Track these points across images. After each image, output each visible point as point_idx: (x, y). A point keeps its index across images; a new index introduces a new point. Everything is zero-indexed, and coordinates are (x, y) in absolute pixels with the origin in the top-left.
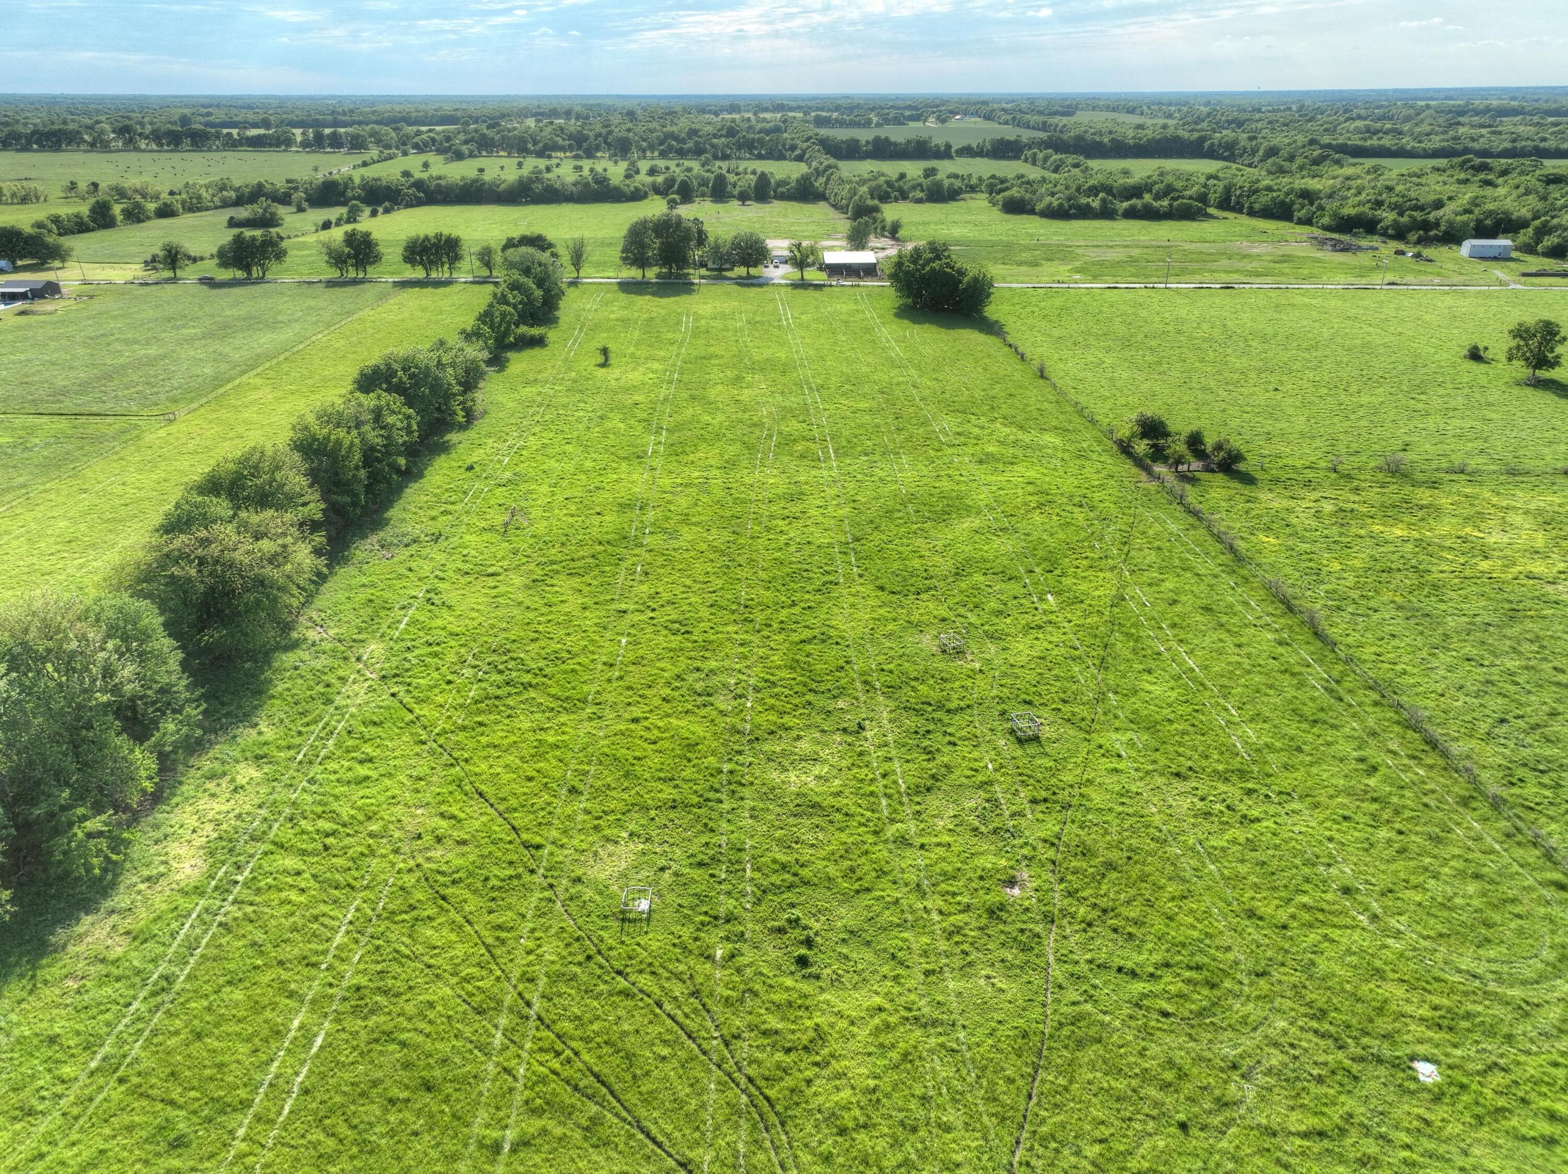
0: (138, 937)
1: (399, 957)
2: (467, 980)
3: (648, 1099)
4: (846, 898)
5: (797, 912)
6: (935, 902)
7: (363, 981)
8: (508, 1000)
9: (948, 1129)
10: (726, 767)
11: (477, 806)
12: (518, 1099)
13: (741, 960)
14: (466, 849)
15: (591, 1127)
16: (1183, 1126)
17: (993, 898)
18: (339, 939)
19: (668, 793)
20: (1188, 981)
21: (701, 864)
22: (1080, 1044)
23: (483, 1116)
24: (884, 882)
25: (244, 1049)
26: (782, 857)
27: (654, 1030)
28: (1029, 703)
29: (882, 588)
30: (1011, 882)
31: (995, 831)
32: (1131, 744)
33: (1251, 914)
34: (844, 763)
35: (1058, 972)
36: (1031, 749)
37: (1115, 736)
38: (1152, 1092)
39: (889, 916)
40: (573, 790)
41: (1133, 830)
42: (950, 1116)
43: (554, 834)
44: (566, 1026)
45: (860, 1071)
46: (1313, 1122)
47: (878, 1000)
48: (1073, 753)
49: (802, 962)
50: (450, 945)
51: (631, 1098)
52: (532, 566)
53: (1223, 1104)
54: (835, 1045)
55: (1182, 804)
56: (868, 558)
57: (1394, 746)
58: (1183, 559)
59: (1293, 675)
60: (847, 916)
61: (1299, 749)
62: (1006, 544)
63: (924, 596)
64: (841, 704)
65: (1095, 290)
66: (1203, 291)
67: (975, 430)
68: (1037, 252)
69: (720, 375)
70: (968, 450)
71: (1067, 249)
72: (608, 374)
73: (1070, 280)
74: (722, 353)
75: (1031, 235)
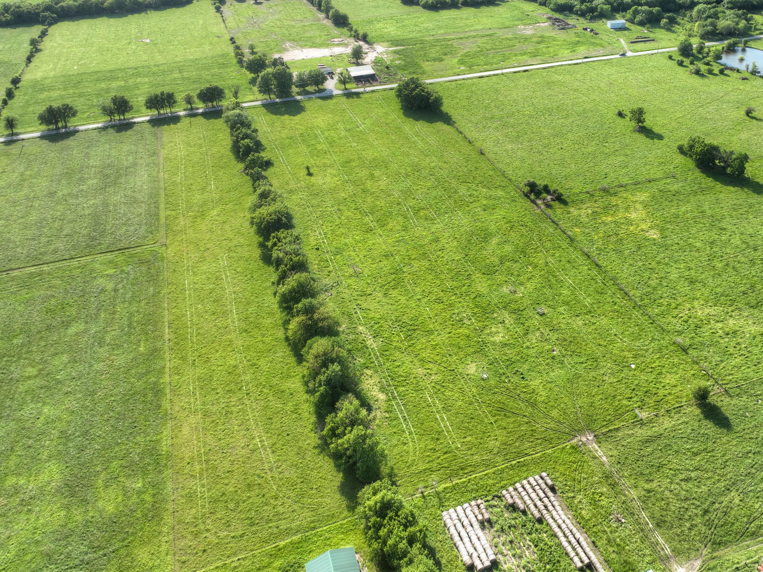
0: (388, 412)
1: (446, 400)
2: (463, 400)
3: (511, 408)
4: (524, 363)
5: (516, 369)
6: (541, 359)
7: (443, 406)
8: (474, 400)
9: (562, 398)
10: (480, 340)
11: (432, 364)
12: (489, 415)
13: (512, 381)
14: (439, 375)
15: (505, 415)
16: (598, 386)
17: (551, 355)
18: (430, 400)
19: (471, 349)
20: (592, 361)
21: (490, 364)
22: (578, 378)
23: (485, 419)
24: (529, 358)
25: (432, 423)
26: (506, 358)
27: (504, 398)
28: (538, 304)
29: (484, 274)
30: (553, 351)
31: (545, 340)
32: (565, 310)
33: (600, 345)
34: (505, 332)
35: (569, 366)
36: (544, 317)
37: (560, 308)
38: (592, 382)
39: (534, 365)
40: (450, 355)
41: (572, 332)
42: (562, 396)
43: (454, 366)
44: (488, 402)
45: (544, 393)
47: (540, 381)
48: (554, 315)
49: (523, 378)
50: (454, 395)
51: (508, 409)
52: (379, 289)
53: (603, 381)
54: (537, 391)
55: (580, 323)
56: (474, 262)
57: (618, 296)
58: (558, 243)
59: (594, 280)
60: (526, 367)
61: (600, 302)
62: (508, 248)
63: (497, 274)
64: (495, 315)
65: (475, 80)
66: (517, 74)
67: (474, 192)
68: (438, 48)
69: (363, 173)
70: (477, 204)
71: (449, 43)
72: (317, 180)
73: (461, 72)
74: (352, 157)
75: (427, 30)
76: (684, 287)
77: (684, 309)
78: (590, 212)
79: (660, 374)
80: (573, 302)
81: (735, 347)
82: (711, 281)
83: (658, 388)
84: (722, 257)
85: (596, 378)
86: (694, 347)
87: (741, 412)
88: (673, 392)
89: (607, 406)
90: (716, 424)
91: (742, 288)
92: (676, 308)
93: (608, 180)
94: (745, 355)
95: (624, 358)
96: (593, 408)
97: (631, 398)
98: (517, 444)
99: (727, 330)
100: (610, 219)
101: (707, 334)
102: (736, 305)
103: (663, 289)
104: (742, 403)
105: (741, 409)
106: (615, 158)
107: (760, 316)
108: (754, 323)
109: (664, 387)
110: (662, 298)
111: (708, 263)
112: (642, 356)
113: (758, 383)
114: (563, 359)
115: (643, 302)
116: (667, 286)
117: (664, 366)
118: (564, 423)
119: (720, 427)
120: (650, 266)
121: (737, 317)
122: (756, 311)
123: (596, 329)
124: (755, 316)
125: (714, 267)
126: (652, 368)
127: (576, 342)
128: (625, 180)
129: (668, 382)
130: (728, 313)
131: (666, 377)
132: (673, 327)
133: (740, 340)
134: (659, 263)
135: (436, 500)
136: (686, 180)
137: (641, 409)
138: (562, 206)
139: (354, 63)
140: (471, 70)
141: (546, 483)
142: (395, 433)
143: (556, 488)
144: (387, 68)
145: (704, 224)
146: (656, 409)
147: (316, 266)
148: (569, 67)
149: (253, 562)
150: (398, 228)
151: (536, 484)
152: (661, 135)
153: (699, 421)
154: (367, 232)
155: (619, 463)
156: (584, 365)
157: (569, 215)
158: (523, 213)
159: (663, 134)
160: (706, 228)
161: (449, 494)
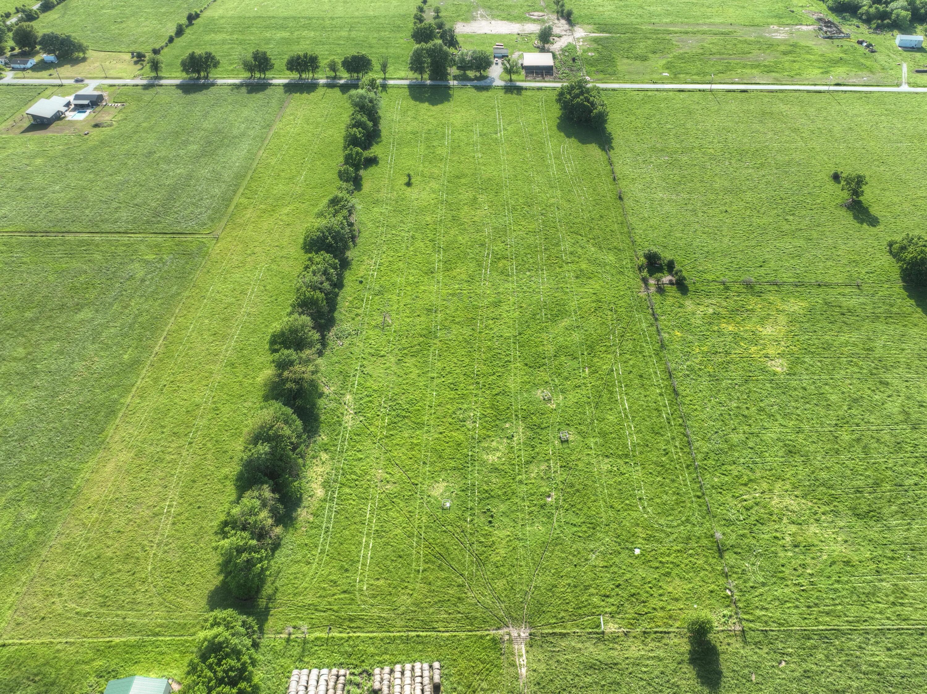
0: (315, 515)
1: (385, 521)
2: (404, 528)
3: (452, 559)
4: (503, 502)
5: (489, 507)
6: (527, 503)
7: (377, 528)
8: (416, 533)
9: (521, 566)
10: (470, 453)
11: (396, 469)
12: (422, 559)
13: (475, 521)
14: (396, 485)
15: (440, 566)
16: (575, 565)
17: (542, 502)
18: (368, 516)
19: (453, 464)
20: (589, 527)
21: (463, 490)
22: (557, 545)
23: (414, 564)
24: (514, 497)
25: (353, 547)
26: (486, 488)
27: (453, 542)
28: (568, 425)
29: (526, 365)
30: (549, 496)
31: (548, 478)
32: (596, 443)
33: (611, 507)
34: (506, 451)
35: (556, 525)
36: (565, 445)
37: (592, 440)
38: (570, 557)
39: (514, 508)
40: (424, 463)
41: (588, 478)
42: (523, 563)
43: (421, 480)
44: (431, 540)
45: (502, 552)
46: (605, 564)
47: (508, 533)
48: (577, 447)
49: (490, 522)
50: (398, 518)
51: (448, 559)
53: (586, 560)
54: (497, 545)
55: (605, 467)
56: (523, 346)
57: (677, 444)
58: (641, 346)
59: (658, 411)
60: (503, 507)
61: (647, 446)
62: (576, 337)
63: (541, 369)
64: (507, 425)
65: (671, 93)
66: (730, 94)
67: (579, 250)
68: (650, 42)
69: (466, 195)
70: (573, 267)
71: (668, 37)
72: (412, 193)
73: (660, 79)
74: (467, 171)
75: (651, 15)
76: (776, 456)
77: (755, 490)
78: (711, 311)
79: (668, 574)
80: (613, 436)
81: (795, 569)
82: (819, 458)
83: (652, 595)
85: (579, 553)
86: (736, 550)
87: (746, 671)
88: (669, 607)
89: (570, 597)
90: (699, 676)
91: (858, 482)
92: (746, 485)
93: (762, 271)
94: (802, 586)
95: (633, 536)
96: (551, 594)
97: (608, 596)
98: (432, 610)
99: (800, 539)
100: (731, 328)
101: (766, 537)
102: (835, 506)
103: (744, 451)
104: (755, 658)
105: (748, 666)
106: (791, 240)
107: (860, 533)
108: (846, 541)
109: (660, 595)
110: (735, 463)
111: (832, 429)
112: (657, 541)
113: (797, 636)
114: (554, 511)
115: (705, 462)
116: (752, 448)
117: (678, 566)
118: (503, 602)
119: (703, 684)
120: (746, 413)
121: (825, 525)
122: (859, 523)
123: (620, 483)
124: (854, 530)
125: (836, 437)
126: (661, 562)
127: (584, 492)
128: (786, 276)
129: (670, 589)
130: (815, 513)
131: (671, 582)
132: (725, 512)
133: (809, 561)
134: (761, 410)
135: (299, 649)
136: (873, 295)
137: (613, 617)
138: (678, 295)
139: (538, 47)
140: (675, 79)
141: (432, 678)
142: (306, 545)
143: (442, 688)
144: (574, 60)
145: (861, 368)
146: (632, 624)
147: (347, 304)
148: (805, 94)
149: (77, 652)
150: (464, 277)
151: (420, 674)
152: (877, 218)
153: (679, 663)
154: (426, 273)
155: (539, 684)
156: (575, 529)
157: (679, 310)
158: (622, 293)
159: (881, 219)
160: (859, 376)
161: (316, 648)
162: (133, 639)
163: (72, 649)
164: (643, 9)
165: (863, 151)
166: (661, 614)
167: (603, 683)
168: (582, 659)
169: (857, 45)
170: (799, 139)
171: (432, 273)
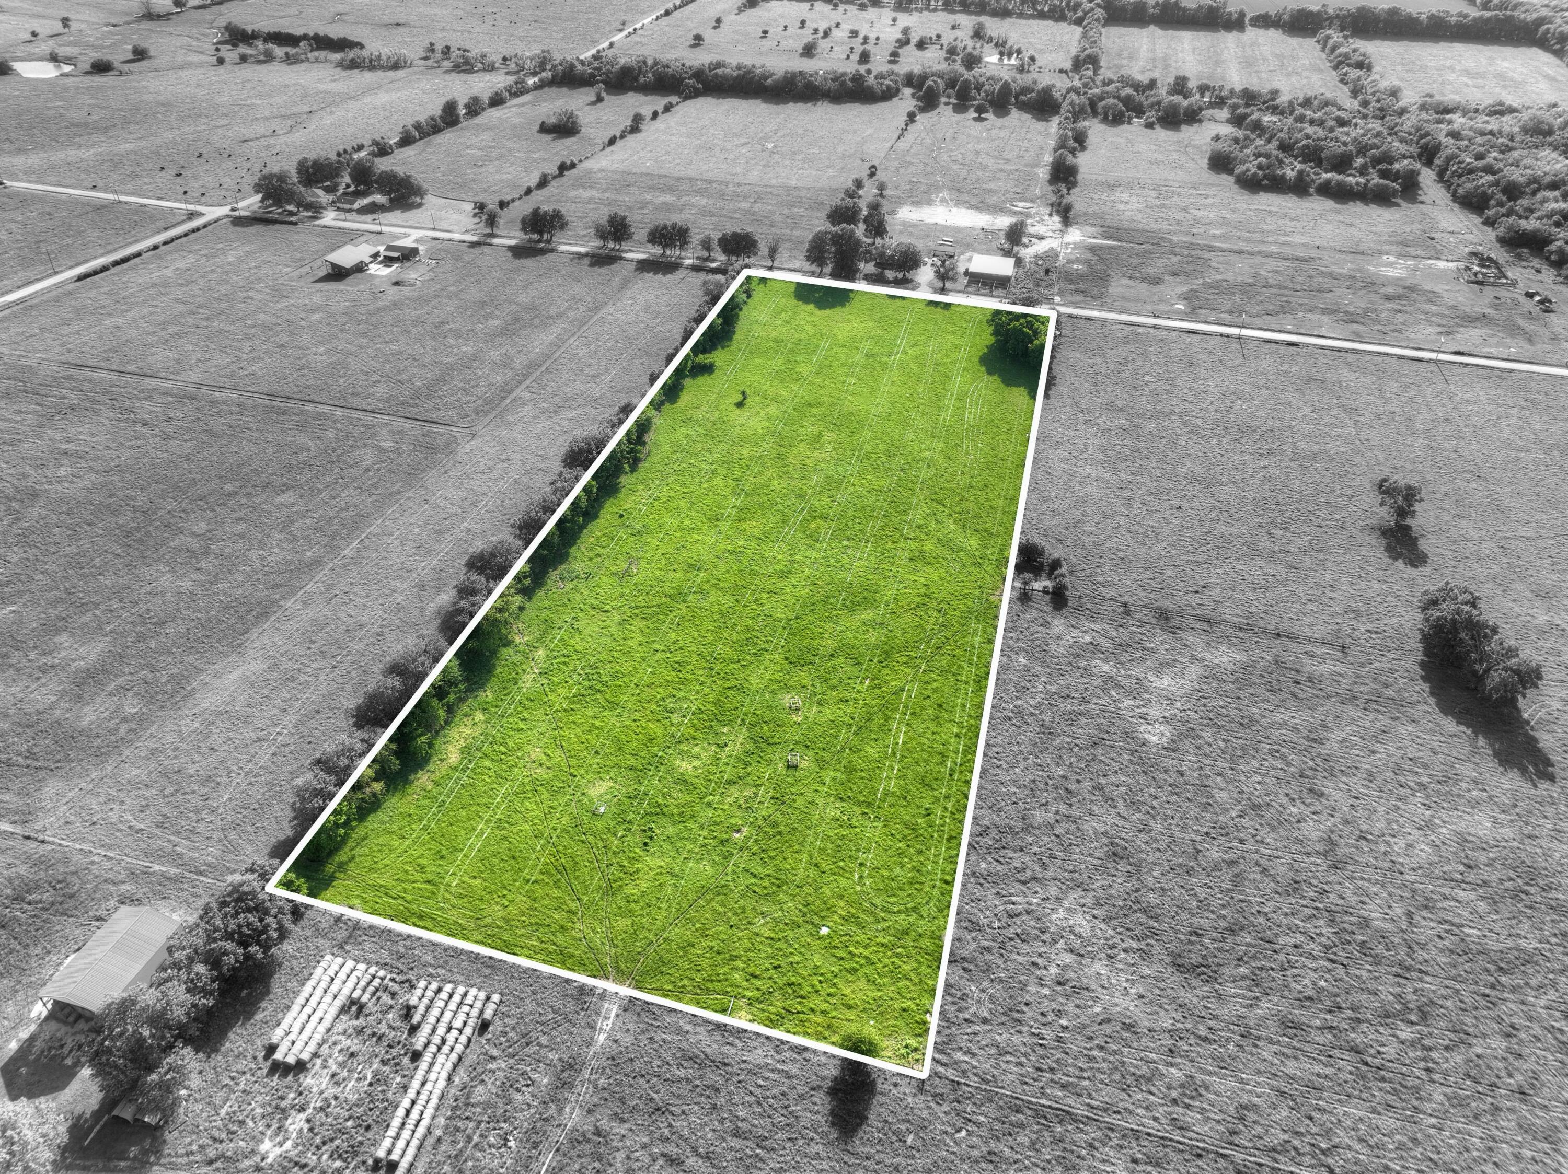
0: (437, 784)
1: (516, 811)
2: (535, 824)
3: (576, 878)
4: (674, 823)
5: (653, 825)
6: (705, 833)
7: (502, 817)
8: (546, 835)
9: (659, 908)
10: (660, 754)
11: (559, 752)
12: (539, 868)
13: (626, 839)
14: (549, 771)
15: (557, 882)
16: (731, 926)
17: (725, 836)
18: (498, 800)
19: (632, 761)
20: (773, 884)
21: (630, 797)
22: (718, 894)
23: (527, 871)
24: (691, 821)
25: (463, 832)
26: (660, 801)
27: (587, 856)
28: (807, 747)
29: (788, 658)
30: (738, 831)
31: (747, 808)
32: (834, 779)
33: (816, 865)
34: (709, 762)
35: (730, 869)
36: (791, 772)
37: (831, 773)
38: (730, 914)
39: (685, 835)
40: (597, 753)
41: (801, 821)
43: (583, 772)
44: (560, 848)
45: (644, 885)
46: (773, 934)
47: (663, 864)
48: (806, 777)
49: (646, 844)
50: (533, 810)
51: (571, 876)
52: (626, 609)
53: (749, 923)
54: (640, 875)
55: (831, 812)
56: (794, 634)
57: (950, 806)
58: (960, 667)
59: (944, 757)
60: (670, 830)
61: (905, 798)
62: (874, 636)
63: (805, 668)
64: (725, 730)
65: (1174, 334)
66: (1268, 346)
67: (933, 524)
68: (1175, 259)
69: (810, 428)
70: (913, 545)
71: (1207, 255)
72: (737, 416)
73: (1168, 312)
74: (825, 399)
75: (1196, 221)
76: (1090, 855)
77: (1036, 892)
78: (1088, 639)
79: (854, 971)
80: (863, 774)
81: (1042, 1014)
82: (1155, 874)
83: (817, 991)
84: (1241, 841)
85: (743, 912)
86: (966, 965)
87: (903, 1127)
88: (834, 1014)
89: (705, 963)
90: (832, 1113)
91: (1202, 921)
92: (1024, 883)
93: (1196, 599)
94: (1043, 1039)
95: (828, 909)
96: (681, 953)
97: (756, 977)
98: (522, 931)
99: (1071, 974)
100: (1106, 668)
101: (1021, 959)
102: (1148, 945)
103: (1045, 838)
104: (925, 1114)
105: (908, 1121)
106: (1263, 564)
107: (1170, 992)
108: (1141, 997)
109: (829, 995)
110: (1022, 850)
111: (1198, 838)
112: (858, 924)
113: (1001, 1103)
114: (735, 852)
116: (1058, 836)
117: (873, 964)
118: (616, 946)
119: (833, 1124)
120: (1073, 787)
121: (1120, 966)
122: (1178, 977)
123: (842, 838)
124: (1162, 985)
125: (1199, 851)
126: (850, 953)
127: (787, 837)
128: (1229, 613)
129: (847, 991)
130: (1112, 947)
131: (853, 982)
132: (976, 911)
133: (1070, 1007)
134: (1099, 788)
135: (345, 934)
136: (1362, 665)
137: (750, 1004)
138: (1049, 608)
139: (1002, 250)
140: (1192, 314)
141: (482, 1012)
142: (410, 815)
143: (491, 1028)
144: (1047, 271)
145: (1289, 764)
146: (771, 1021)
147: (592, 540)
148: (1394, 361)
149: (111, 869)
150: (756, 532)
151: (470, 1002)
152: (1426, 556)
153: (813, 1089)
154: (709, 520)
155: (613, 1059)
156: (753, 881)
157: (1040, 629)
158: (966, 591)
159: (1432, 557)
160: (1281, 774)
161: (366, 938)
162: (174, 871)
163: (107, 864)
164: (1186, 212)
165: (1454, 455)
166: (819, 1019)
167: (697, 1082)
168: (684, 1045)
169: (1522, 299)
170: (1350, 423)
171: (718, 520)
